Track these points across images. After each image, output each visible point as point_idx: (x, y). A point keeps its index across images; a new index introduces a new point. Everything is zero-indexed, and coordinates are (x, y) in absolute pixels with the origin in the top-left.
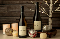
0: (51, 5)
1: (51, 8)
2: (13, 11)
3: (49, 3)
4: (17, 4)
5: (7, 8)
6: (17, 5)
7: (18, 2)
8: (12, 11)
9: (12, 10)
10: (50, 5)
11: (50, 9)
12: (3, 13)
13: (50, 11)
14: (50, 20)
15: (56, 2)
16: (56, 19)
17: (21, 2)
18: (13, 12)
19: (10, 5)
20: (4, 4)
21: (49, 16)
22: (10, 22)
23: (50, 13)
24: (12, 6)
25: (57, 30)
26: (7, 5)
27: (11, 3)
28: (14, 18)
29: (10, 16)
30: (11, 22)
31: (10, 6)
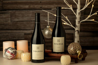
0: (78, 11)
1: (78, 16)
2: (19, 21)
3: (75, 9)
4: (25, 9)
5: (10, 16)
6: (25, 11)
7: (27, 7)
8: (17, 21)
9: (18, 19)
10: (76, 12)
11: (76, 18)
12: (4, 24)
13: (77, 21)
14: (76, 34)
15: (86, 6)
16: (86, 34)
17: (32, 6)
18: (19, 23)
19: (14, 11)
20: (5, 10)
21: (74, 29)
22: (15, 39)
23: (77, 24)
24: (17, 12)
25: (87, 51)
26: (10, 11)
27: (16, 8)
28: (22, 31)
29: (15, 28)
30: (17, 39)
31: (15, 13)
